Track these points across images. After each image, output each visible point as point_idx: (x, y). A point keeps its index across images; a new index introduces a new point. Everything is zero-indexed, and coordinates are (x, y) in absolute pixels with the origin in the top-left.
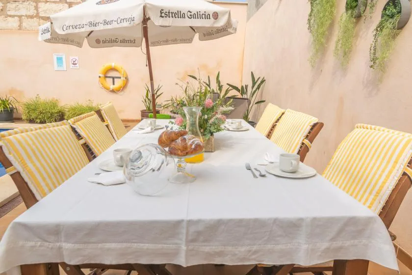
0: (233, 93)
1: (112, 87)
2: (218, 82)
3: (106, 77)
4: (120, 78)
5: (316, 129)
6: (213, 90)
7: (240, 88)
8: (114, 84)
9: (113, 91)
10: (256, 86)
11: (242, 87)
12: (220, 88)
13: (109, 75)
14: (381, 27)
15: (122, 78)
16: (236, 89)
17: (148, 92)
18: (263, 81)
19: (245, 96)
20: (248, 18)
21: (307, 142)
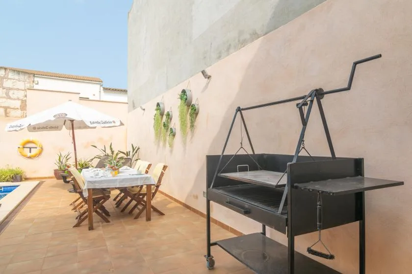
0: (121, 155)
1: (29, 154)
2: (111, 149)
3: (24, 147)
4: (36, 148)
5: (150, 166)
6: (108, 154)
7: (126, 153)
8: (30, 152)
9: (30, 157)
10: (135, 151)
11: (127, 152)
12: (113, 152)
13: (26, 146)
14: (169, 135)
15: (38, 148)
16: (124, 153)
17: (60, 157)
18: (139, 149)
19: (129, 157)
20: (129, 112)
21: (147, 170)
